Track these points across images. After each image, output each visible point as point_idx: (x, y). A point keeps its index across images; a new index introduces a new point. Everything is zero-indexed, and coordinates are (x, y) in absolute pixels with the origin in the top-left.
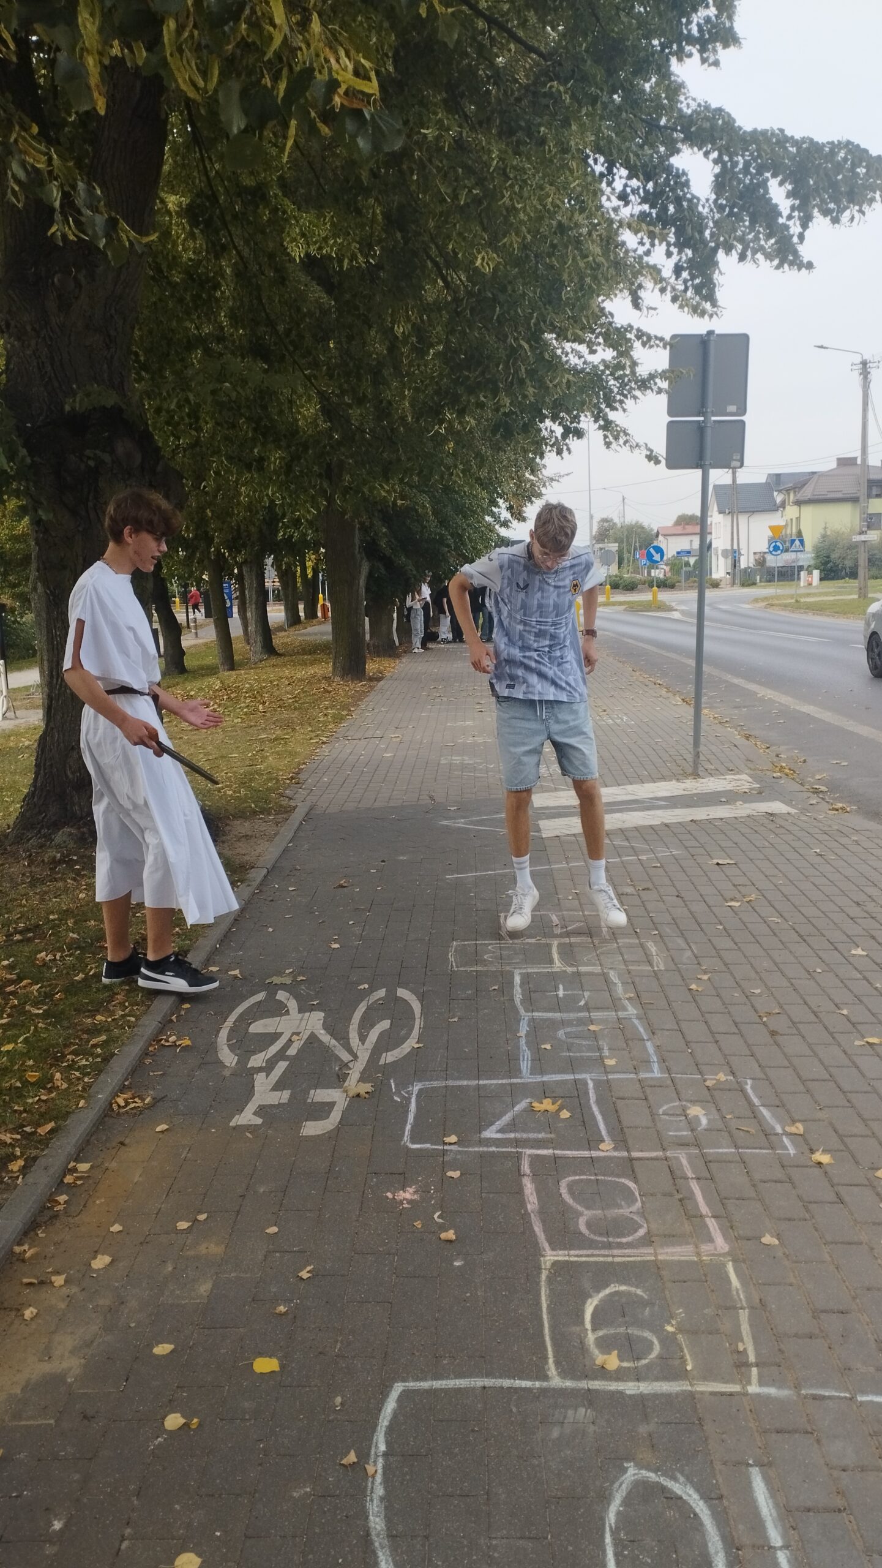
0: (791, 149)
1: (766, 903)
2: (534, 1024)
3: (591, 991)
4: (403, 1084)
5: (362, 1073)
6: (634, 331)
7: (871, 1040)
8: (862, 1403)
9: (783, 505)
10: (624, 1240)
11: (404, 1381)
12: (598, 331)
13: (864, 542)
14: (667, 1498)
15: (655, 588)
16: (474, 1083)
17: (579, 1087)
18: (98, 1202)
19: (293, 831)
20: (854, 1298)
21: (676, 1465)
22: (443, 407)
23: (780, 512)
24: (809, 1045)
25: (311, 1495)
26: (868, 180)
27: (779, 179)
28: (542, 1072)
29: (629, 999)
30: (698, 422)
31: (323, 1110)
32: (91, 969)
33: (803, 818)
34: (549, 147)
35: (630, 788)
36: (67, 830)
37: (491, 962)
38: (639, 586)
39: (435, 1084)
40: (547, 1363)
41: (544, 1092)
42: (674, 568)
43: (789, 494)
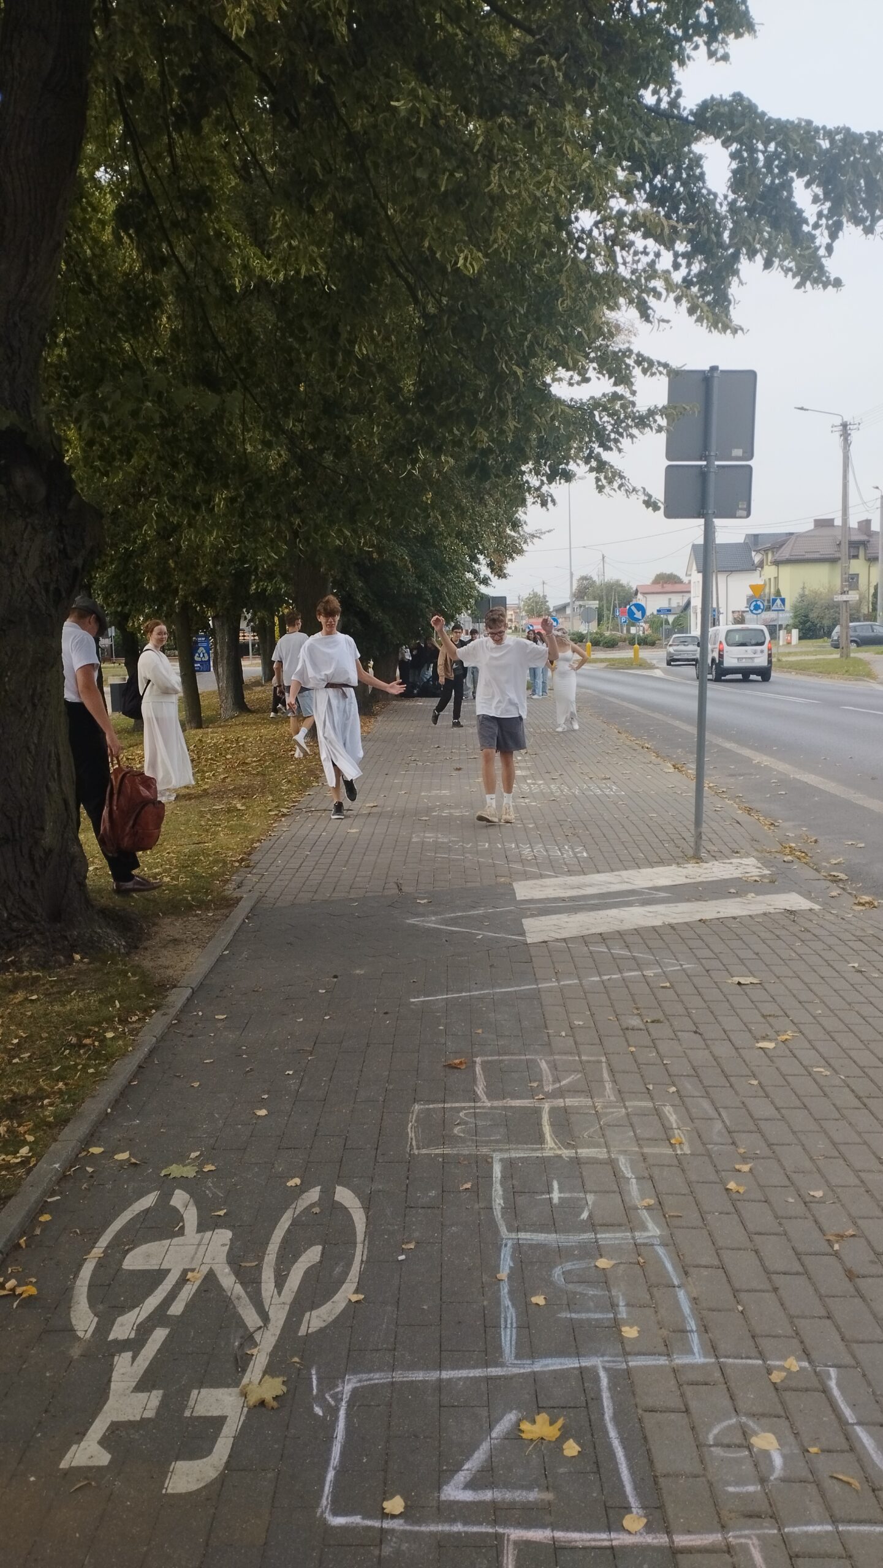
0: (822, 143)
1: (807, 1044)
2: (520, 1255)
3: (595, 1192)
4: (330, 1379)
5: (273, 1355)
6: (634, 356)
9: (761, 565)
13: (846, 602)
15: (636, 646)
16: (434, 1375)
17: (586, 1385)
19: (232, 933)
22: (415, 444)
23: (758, 572)
27: (805, 179)
28: (533, 1354)
29: (648, 1208)
30: (701, 466)
31: (204, 1436)
33: (828, 917)
35: (624, 874)
37: (463, 1140)
38: (620, 644)
39: (377, 1378)
41: (538, 1397)
42: (655, 626)
43: (767, 554)
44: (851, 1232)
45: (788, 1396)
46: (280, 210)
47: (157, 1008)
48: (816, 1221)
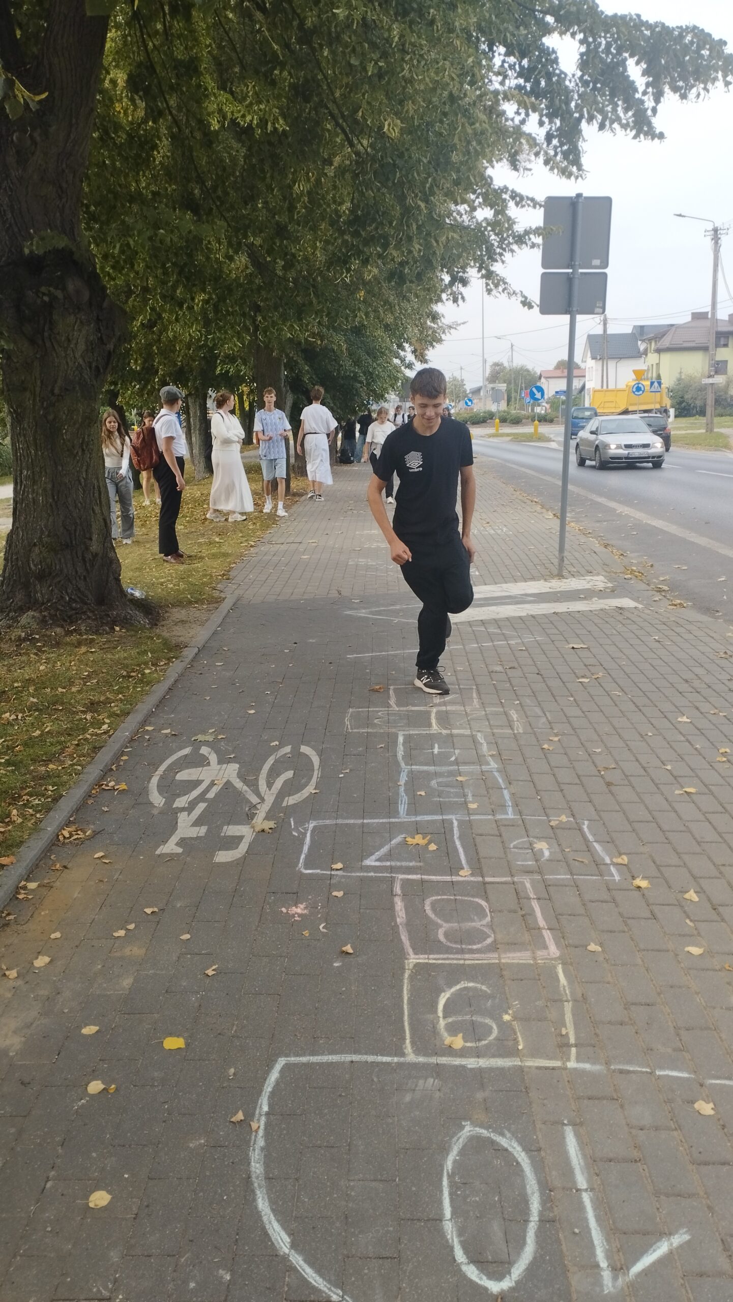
0: (645, 32)
1: (611, 680)
2: (412, 775)
3: (461, 749)
4: (301, 822)
5: (268, 813)
6: (509, 192)
7: (689, 790)
8: (659, 1077)
9: (645, 353)
10: (475, 947)
11: (287, 1056)
12: (479, 191)
13: (712, 384)
14: (495, 1150)
15: (536, 422)
16: (360, 821)
17: (446, 827)
18: (43, 913)
19: (221, 618)
20: (659, 994)
21: (504, 1124)
22: (350, 257)
23: (643, 358)
24: (638, 794)
25: (205, 1146)
26: (711, 61)
27: (636, 58)
28: (416, 814)
29: (492, 756)
30: (568, 273)
31: (233, 842)
32: (47, 726)
33: (647, 612)
34: (437, 27)
35: (504, 586)
36: (31, 613)
37: (380, 726)
38: (524, 421)
39: (328, 822)
40: (405, 1043)
41: (417, 829)
42: (555, 405)
43: (651, 343)
44: (613, 766)
45: (558, 831)
46: (251, 83)
47: (176, 658)
48: (593, 762)
